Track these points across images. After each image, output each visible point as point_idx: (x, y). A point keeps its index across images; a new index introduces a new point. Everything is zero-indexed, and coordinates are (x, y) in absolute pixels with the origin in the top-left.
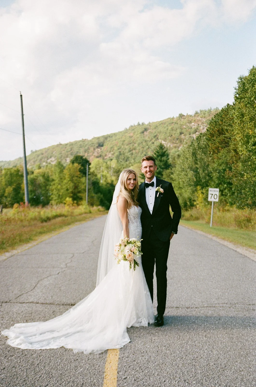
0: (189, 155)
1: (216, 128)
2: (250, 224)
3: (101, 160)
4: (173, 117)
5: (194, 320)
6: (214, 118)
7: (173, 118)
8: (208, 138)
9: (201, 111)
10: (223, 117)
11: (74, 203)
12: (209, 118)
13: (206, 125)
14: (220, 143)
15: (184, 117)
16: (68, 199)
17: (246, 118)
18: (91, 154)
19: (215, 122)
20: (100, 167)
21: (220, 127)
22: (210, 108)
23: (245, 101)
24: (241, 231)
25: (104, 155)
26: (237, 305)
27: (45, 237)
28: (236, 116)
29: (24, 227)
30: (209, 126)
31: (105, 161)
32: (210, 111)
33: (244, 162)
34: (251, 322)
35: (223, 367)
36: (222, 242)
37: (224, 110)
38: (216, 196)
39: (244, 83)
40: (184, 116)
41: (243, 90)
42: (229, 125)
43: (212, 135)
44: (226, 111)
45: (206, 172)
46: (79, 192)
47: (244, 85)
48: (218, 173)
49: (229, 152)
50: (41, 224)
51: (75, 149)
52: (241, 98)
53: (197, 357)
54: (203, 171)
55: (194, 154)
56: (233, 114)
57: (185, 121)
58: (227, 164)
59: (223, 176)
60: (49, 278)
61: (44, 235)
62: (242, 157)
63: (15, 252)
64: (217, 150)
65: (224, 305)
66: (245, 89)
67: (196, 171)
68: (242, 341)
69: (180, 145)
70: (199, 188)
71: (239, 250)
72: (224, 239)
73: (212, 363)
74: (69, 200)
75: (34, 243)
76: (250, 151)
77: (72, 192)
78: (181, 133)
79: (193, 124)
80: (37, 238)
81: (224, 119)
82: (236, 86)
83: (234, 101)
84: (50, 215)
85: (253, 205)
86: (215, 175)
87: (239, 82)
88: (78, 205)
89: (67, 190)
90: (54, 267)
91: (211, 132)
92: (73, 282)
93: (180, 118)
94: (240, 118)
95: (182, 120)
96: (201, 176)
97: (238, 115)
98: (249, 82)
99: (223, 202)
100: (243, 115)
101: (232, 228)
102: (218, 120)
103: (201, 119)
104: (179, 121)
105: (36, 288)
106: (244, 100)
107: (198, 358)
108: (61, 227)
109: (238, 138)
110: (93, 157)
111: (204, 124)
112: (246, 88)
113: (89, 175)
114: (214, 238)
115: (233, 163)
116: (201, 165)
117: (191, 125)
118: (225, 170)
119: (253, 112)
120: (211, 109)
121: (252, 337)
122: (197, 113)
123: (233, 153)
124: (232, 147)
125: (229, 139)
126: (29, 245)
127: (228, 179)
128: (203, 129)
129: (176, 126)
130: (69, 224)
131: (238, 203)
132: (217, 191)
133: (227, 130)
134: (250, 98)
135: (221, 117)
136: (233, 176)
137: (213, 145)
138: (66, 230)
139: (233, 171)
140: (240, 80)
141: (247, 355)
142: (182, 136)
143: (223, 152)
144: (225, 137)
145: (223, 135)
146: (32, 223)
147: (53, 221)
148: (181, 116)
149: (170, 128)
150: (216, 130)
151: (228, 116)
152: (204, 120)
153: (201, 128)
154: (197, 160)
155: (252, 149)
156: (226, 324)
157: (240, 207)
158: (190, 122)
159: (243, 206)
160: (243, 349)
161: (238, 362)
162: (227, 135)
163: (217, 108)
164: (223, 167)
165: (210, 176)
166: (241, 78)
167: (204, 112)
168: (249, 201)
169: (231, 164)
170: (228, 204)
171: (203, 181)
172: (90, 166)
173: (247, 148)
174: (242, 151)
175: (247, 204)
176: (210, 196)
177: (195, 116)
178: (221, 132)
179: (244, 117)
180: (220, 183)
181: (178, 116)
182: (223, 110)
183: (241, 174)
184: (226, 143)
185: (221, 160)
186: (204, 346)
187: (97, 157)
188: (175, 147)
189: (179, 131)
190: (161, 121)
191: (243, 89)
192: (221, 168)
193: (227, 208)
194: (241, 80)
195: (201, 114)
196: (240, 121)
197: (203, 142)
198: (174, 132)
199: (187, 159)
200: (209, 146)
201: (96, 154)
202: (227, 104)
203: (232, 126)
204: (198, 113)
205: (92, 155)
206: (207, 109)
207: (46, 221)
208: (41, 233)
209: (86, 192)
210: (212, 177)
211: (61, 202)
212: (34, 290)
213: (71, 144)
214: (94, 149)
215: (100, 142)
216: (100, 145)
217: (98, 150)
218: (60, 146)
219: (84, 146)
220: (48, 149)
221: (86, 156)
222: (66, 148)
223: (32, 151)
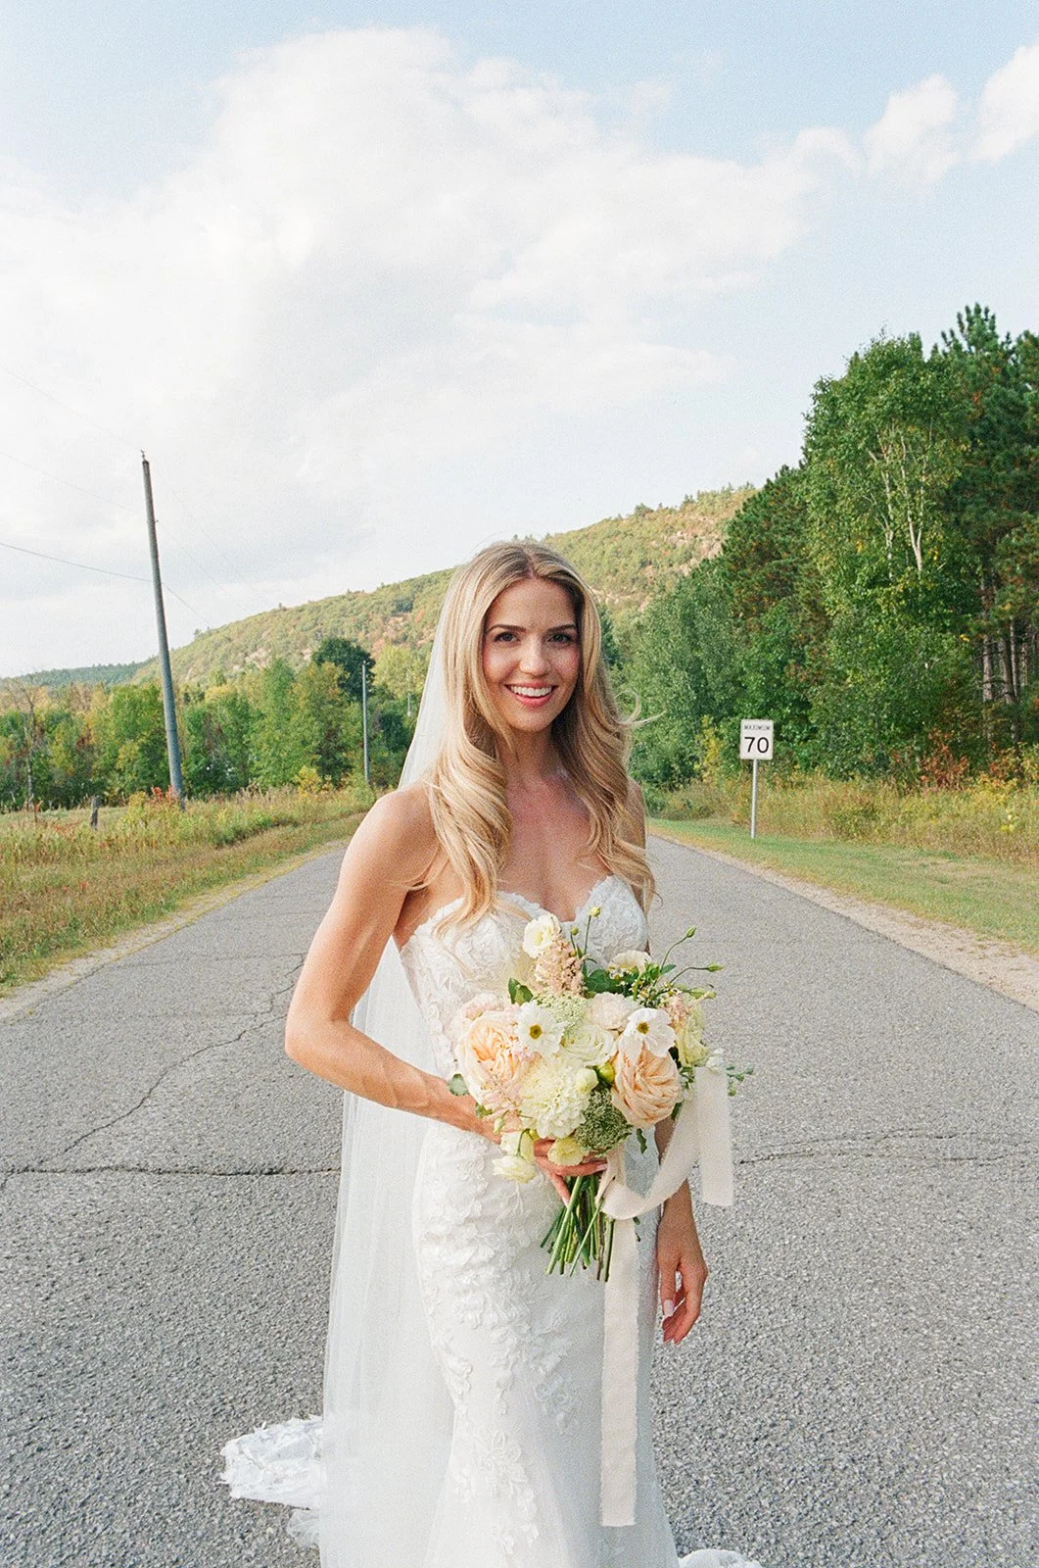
0: (672, 623)
1: (750, 541)
2: (873, 824)
3: (405, 650)
4: (619, 515)
5: (739, 1224)
6: (742, 512)
7: (619, 520)
8: (727, 572)
9: (701, 496)
10: (770, 507)
11: (325, 782)
12: (724, 515)
13: (716, 537)
14: (768, 584)
15: (652, 515)
16: (304, 770)
17: (843, 506)
18: (376, 633)
19: (746, 522)
20: (405, 670)
21: (764, 538)
22: (727, 486)
23: (838, 453)
24: (852, 847)
25: (415, 635)
26: (893, 1141)
27: (219, 897)
28: (813, 499)
29: (157, 863)
30: (728, 537)
31: (420, 652)
32: (728, 493)
33: (846, 634)
34: (960, 1216)
35: (892, 1473)
36: (797, 888)
37: (772, 484)
38: (763, 742)
39: (834, 400)
40: (652, 511)
41: (830, 421)
42: (789, 529)
43: (739, 562)
44: (778, 488)
45: (727, 671)
46: (342, 748)
47: (835, 405)
48: (762, 673)
49: (794, 609)
50: (216, 852)
51: (327, 625)
52: (827, 445)
53: (773, 1425)
54: (719, 669)
55: (689, 620)
56: (802, 494)
57: (656, 525)
58: (790, 644)
59: (780, 684)
60: (204, 1057)
61: (215, 887)
62: (836, 622)
63: (108, 955)
64: (755, 607)
65: (845, 1142)
66: (838, 418)
67: (696, 671)
68: (945, 1319)
69: (643, 598)
70: (706, 719)
71: (855, 915)
72: (802, 878)
73: (842, 1456)
74: (309, 772)
75: (178, 920)
76: (859, 603)
77: (320, 750)
78: (643, 564)
79: (679, 533)
80: (191, 901)
81: (775, 513)
82: (809, 406)
83: (803, 456)
84: (244, 824)
85: (878, 766)
86: (754, 681)
87: (816, 397)
88: (339, 786)
89: (304, 743)
90: (227, 1013)
91: (737, 554)
92: (286, 1072)
93: (640, 518)
94: (827, 504)
95: (646, 523)
96: (712, 685)
97: (818, 495)
98: (848, 394)
99: (783, 759)
100: (833, 496)
101: (816, 839)
102: (757, 516)
103: (701, 519)
104: (637, 526)
105: (148, 1102)
106: (834, 449)
107: (780, 1430)
108: (278, 858)
109: (821, 565)
110: (382, 641)
111: (713, 534)
112: (840, 413)
113: (369, 695)
114: (769, 876)
115: (807, 643)
116: (711, 650)
117: (673, 537)
118: (783, 664)
119: (864, 487)
120: (730, 488)
121: (979, 1298)
122: (688, 501)
123: (806, 612)
124: (803, 593)
125: (792, 573)
126: (163, 927)
127: (792, 688)
128: (710, 547)
129: (628, 543)
130: (304, 848)
131: (831, 759)
132: (768, 728)
133: (784, 545)
134: (855, 444)
135: (765, 506)
136: (808, 681)
137: (743, 591)
138: (292, 866)
139: (810, 666)
140: (820, 392)
141: (979, 1395)
142: (649, 571)
143: (774, 612)
144: (779, 566)
145: (774, 562)
146: (187, 850)
147: (255, 842)
148: (642, 511)
149: (609, 549)
150: (752, 547)
151: (787, 503)
152: (712, 522)
153: (705, 545)
154: (695, 636)
155: (865, 596)
156: (867, 1238)
157: (841, 775)
158: (671, 530)
159: (846, 771)
160: (958, 1364)
161: (952, 1440)
162: (786, 559)
163: (748, 484)
164: (778, 654)
165: (740, 683)
166: (822, 385)
167: (711, 498)
168: (866, 755)
169: (803, 646)
170: (798, 766)
171: (719, 697)
172: (372, 670)
173: (851, 595)
174: (835, 604)
175: (860, 763)
176: (744, 744)
177: (683, 510)
178: (765, 553)
179: (836, 502)
180: (770, 705)
181: (632, 512)
182: (769, 486)
183: (834, 672)
184: (781, 585)
185: (771, 634)
186: (796, 1357)
187: (396, 642)
188: (629, 604)
189: (636, 557)
190: (582, 530)
191: (832, 415)
192: (771, 659)
193: (795, 777)
194: (824, 390)
195: (702, 503)
196: (827, 514)
197: (714, 582)
198: (623, 561)
199: (666, 633)
200: (732, 595)
201: (390, 634)
202: (781, 468)
203: (798, 533)
204: (693, 502)
205: (381, 636)
206: (718, 489)
207: (231, 843)
208: (207, 883)
209: (363, 747)
210: (745, 687)
211: (286, 780)
212: (141, 1112)
213: (315, 608)
214: (385, 619)
215: (400, 598)
216: (404, 607)
217: (397, 623)
218: (283, 615)
219: (355, 611)
220: (246, 624)
221: (360, 639)
222: (299, 618)
223: (197, 632)
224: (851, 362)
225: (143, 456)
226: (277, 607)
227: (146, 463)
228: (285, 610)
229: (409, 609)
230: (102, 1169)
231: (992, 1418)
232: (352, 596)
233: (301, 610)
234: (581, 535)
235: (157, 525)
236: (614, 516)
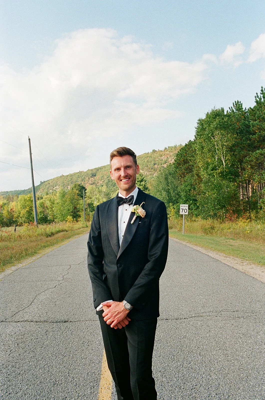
0: (162, 180)
1: (182, 159)
2: (213, 231)
3: (94, 186)
4: (148, 152)
5: (185, 334)
6: (180, 152)
7: (148, 153)
8: (176, 166)
9: (169, 147)
10: (187, 150)
11: (74, 220)
12: (175, 152)
13: (173, 158)
14: (186, 169)
15: (157, 152)
16: (69, 217)
17: (205, 150)
18: (87, 182)
19: (180, 154)
20: (94, 191)
21: (185, 158)
22: (175, 145)
23: (204, 137)
24: (208, 237)
25: (96, 182)
26: (222, 313)
27: (48, 250)
28: (198, 148)
29: (31, 242)
30: (176, 158)
31: (98, 187)
32: (175, 147)
33: (206, 183)
34: (240, 332)
35: (226, 397)
36: (195, 248)
37: (187, 144)
38: (186, 210)
39: (203, 124)
40: (157, 151)
41: (202, 129)
42: (191, 156)
43: (179, 164)
44: (189, 146)
45: (176, 192)
46: (78, 211)
47: (203, 125)
48: (185, 192)
49: (193, 176)
50: (46, 239)
51: (75, 179)
52: (201, 135)
53: (196, 385)
54: (174, 191)
55: (166, 179)
56: (195, 147)
57: (158, 155)
58: (191, 185)
59: (189, 195)
60: (47, 292)
61: (47, 248)
62: (204, 180)
63: (20, 265)
64: (183, 175)
65: (210, 313)
66: (204, 128)
67: (168, 192)
68: (238, 358)
69: (154, 173)
70: (171, 204)
71: (210, 254)
72: (196, 245)
73: (214, 393)
74: (70, 218)
75: (38, 256)
76: (209, 175)
77: (72, 212)
78: (155, 164)
79: (163, 157)
80: (41, 251)
81: (188, 152)
82: (196, 125)
83: (195, 138)
84: (53, 231)
85: (214, 216)
86: (183, 194)
87: (198, 123)
88: (77, 221)
89: (69, 210)
90: (52, 280)
91: (178, 162)
92: (68, 296)
93: (154, 153)
94: (201, 150)
95: (155, 154)
96: (172, 195)
97: (199, 147)
98: (206, 123)
99: (191, 214)
100: (203, 148)
101: (199, 235)
102: (183, 153)
103: (169, 153)
104: (153, 155)
105: (33, 304)
106: (203, 136)
107: (198, 387)
108: (62, 240)
109: (200, 165)
110: (88, 184)
111: (172, 157)
112: (204, 127)
113: (85, 198)
114: (188, 245)
115: (196, 185)
116: (172, 187)
117: (162, 158)
118: (190, 190)
119: (210, 145)
120: (176, 145)
121: (246, 352)
122: (166, 149)
123: (196, 177)
124: (195, 172)
125: (192, 167)
126: (34, 258)
127: (193, 196)
128: (171, 160)
129: (150, 159)
130: (69, 237)
131: (203, 214)
132: (187, 206)
133: (190, 160)
134: (208, 135)
135: (185, 150)
136: (196, 194)
137: (180, 171)
138: (66, 242)
139: (197, 190)
140: (199, 122)
141: (247, 377)
142: (156, 166)
143: (188, 177)
144: (189, 165)
145: (188, 164)
146: (39, 238)
147: (56, 236)
148: (154, 151)
149: (146, 161)
150: (182, 160)
151: (191, 149)
152: (172, 154)
153: (170, 160)
154: (168, 183)
155: (211, 173)
156: (217, 337)
157: (205, 218)
158: (161, 156)
159: (206, 217)
160: (242, 370)
161: (241, 389)
162: (191, 163)
163: (181, 144)
164: (189, 187)
165: (179, 195)
166: (199, 120)
167: (171, 148)
168: (211, 213)
169: (195, 186)
170: (194, 216)
171: (174, 199)
172: (86, 191)
173: (207, 172)
174: (203, 175)
175: (210, 215)
176: (181, 210)
177: (164, 151)
178: (186, 162)
179: (203, 149)
180: (187, 200)
181: (152, 151)
182: (186, 145)
183: (203, 192)
184: (189, 170)
185: (187, 182)
186: (201, 368)
187: (92, 184)
188: (151, 175)
189: (153, 163)
190: (139, 156)
191: (202, 128)
192: (187, 189)
193: (193, 219)
194: (200, 121)
195: (169, 149)
196: (201, 152)
197: (173, 169)
198: (149, 163)
199: (161, 182)
200: (177, 173)
201: (90, 182)
202: (189, 141)
203: (194, 157)
204: (167, 149)
205: (88, 183)
206: (173, 146)
207: (50, 236)
208: (45, 247)
209: (83, 211)
210: (181, 196)
211: (64, 220)
212: (31, 306)
213: (71, 175)
214: (89, 179)
215: (93, 173)
216: (94, 175)
217: (92, 179)
218: (63, 177)
219: (81, 176)
220: (54, 179)
221: (83, 184)
222: (67, 178)
223: (41, 182)
224: (207, 115)
225: (29, 137)
226: (62, 175)
227: (29, 139)
228: (64, 176)
229: (95, 176)
230: (22, 321)
231: (251, 383)
232: (81, 172)
233: (68, 176)
234: (139, 157)
235: (32, 154)
236: (147, 152)
